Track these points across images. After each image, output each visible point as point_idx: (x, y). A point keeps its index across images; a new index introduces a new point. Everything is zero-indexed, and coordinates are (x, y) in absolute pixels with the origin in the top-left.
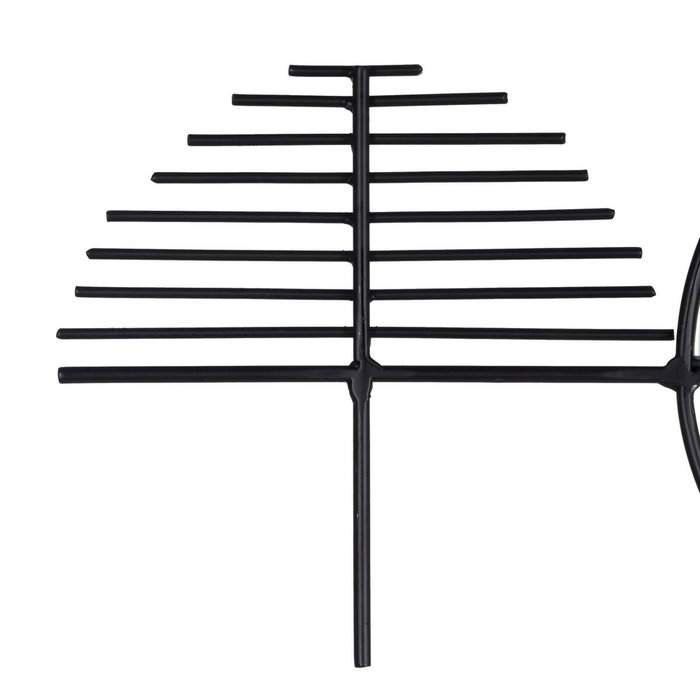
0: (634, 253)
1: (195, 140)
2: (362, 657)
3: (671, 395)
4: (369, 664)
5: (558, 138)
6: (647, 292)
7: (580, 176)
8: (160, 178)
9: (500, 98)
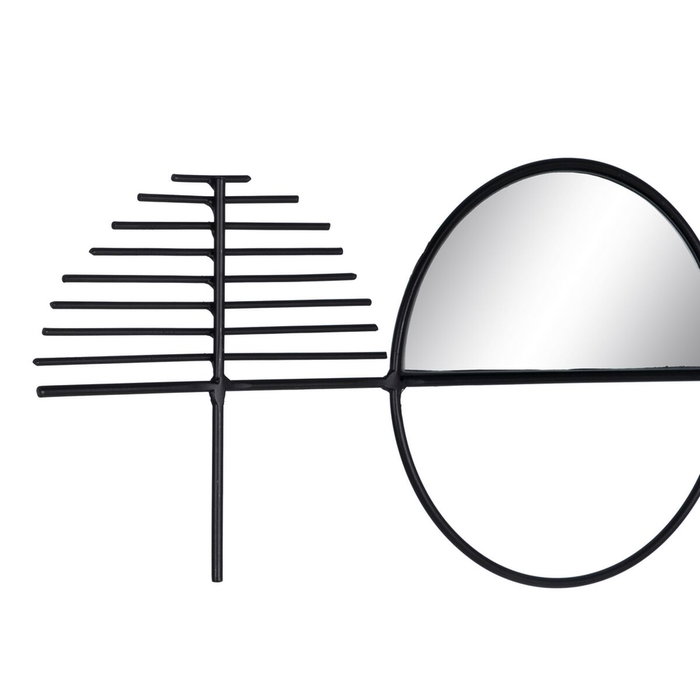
0: (367, 302)
1: (117, 225)
2: (217, 576)
3: (386, 395)
4: (221, 580)
5: (325, 227)
6: (373, 328)
7: (338, 251)
8: (95, 251)
9: (294, 199)
